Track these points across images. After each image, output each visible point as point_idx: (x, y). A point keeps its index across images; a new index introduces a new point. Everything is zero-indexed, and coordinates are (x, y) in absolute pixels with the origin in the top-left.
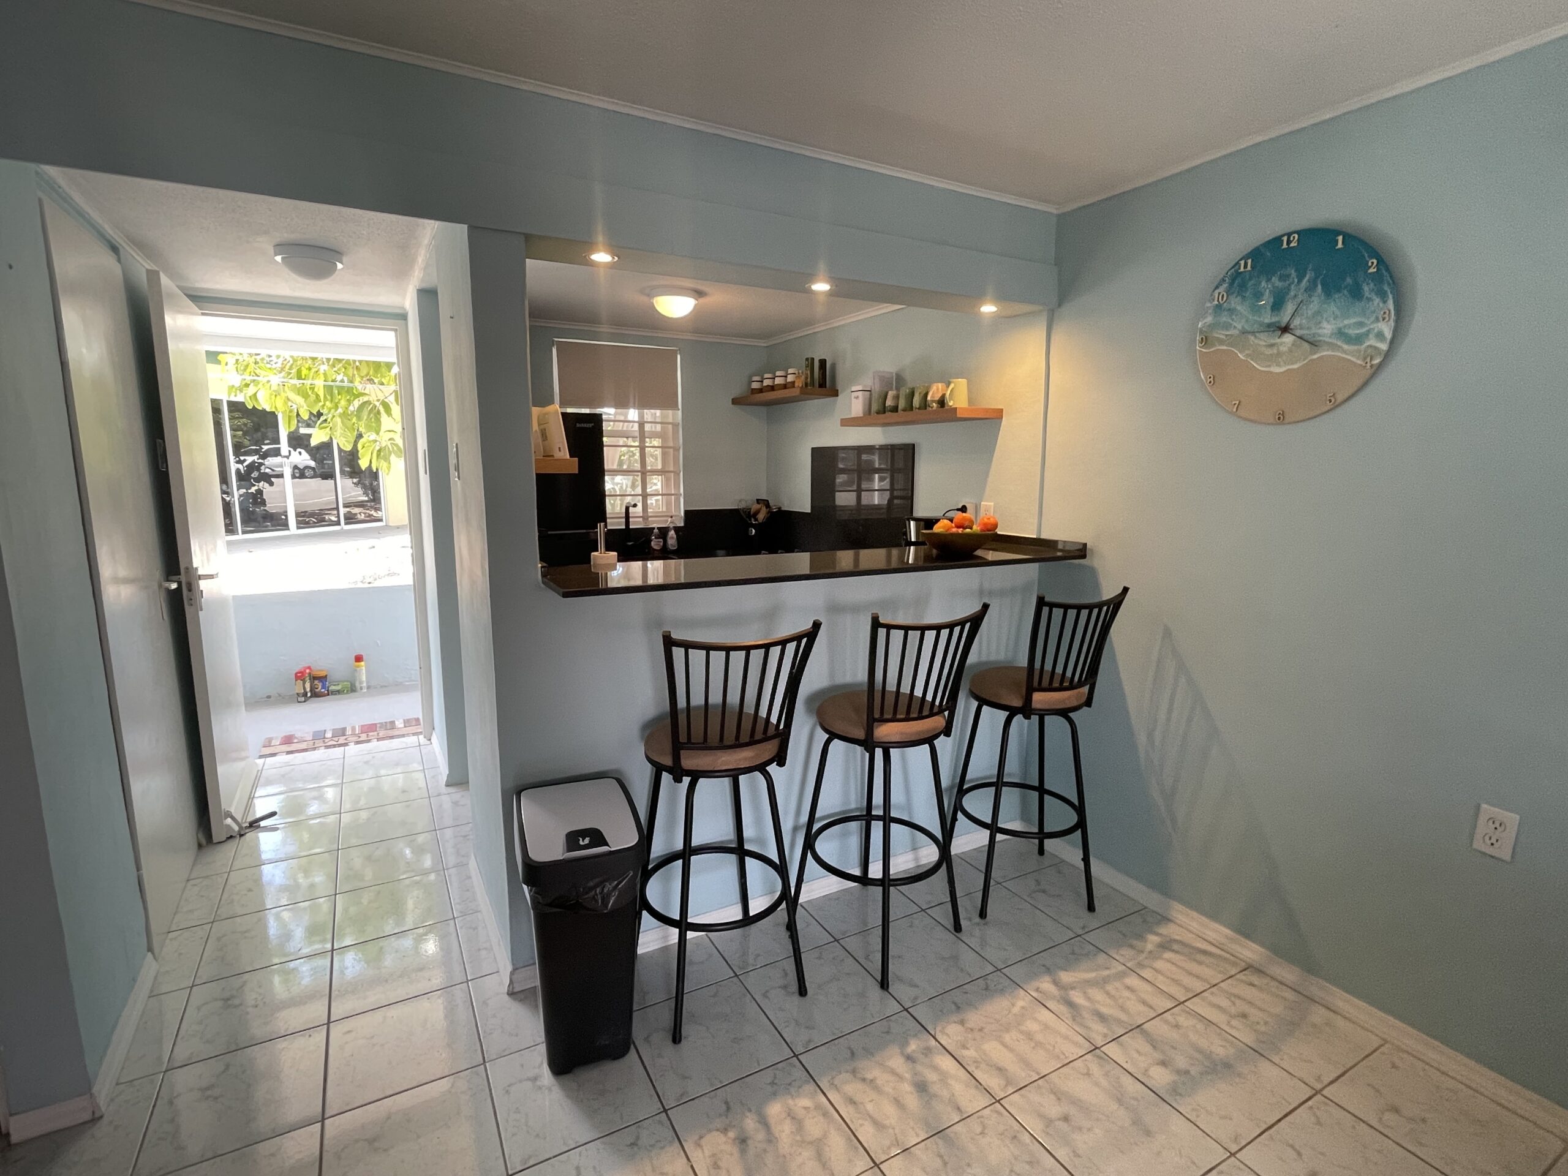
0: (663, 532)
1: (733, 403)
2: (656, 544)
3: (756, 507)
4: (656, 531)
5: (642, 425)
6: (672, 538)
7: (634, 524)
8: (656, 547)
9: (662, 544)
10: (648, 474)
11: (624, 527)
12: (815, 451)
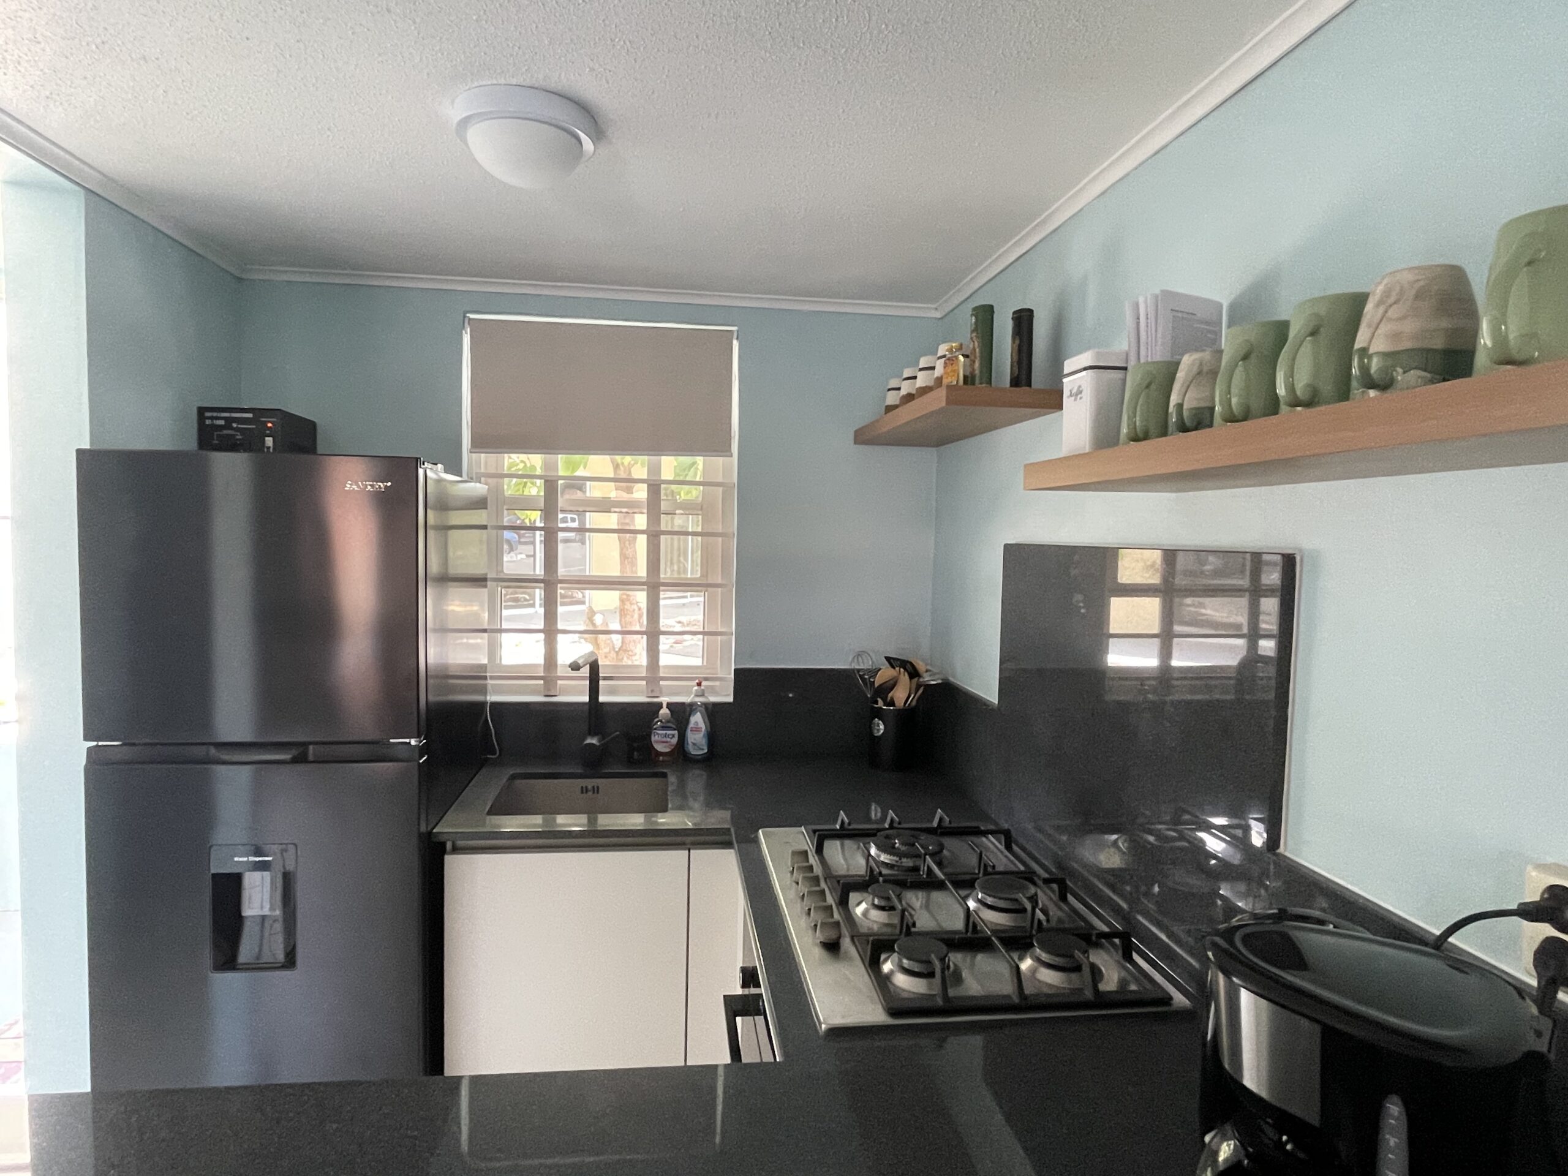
0: (681, 713)
1: (857, 441)
2: (662, 741)
3: (886, 673)
4: (664, 711)
5: (654, 488)
6: (697, 729)
7: (612, 691)
8: (660, 748)
9: (675, 741)
10: (662, 588)
11: (586, 699)
12: (1014, 553)
